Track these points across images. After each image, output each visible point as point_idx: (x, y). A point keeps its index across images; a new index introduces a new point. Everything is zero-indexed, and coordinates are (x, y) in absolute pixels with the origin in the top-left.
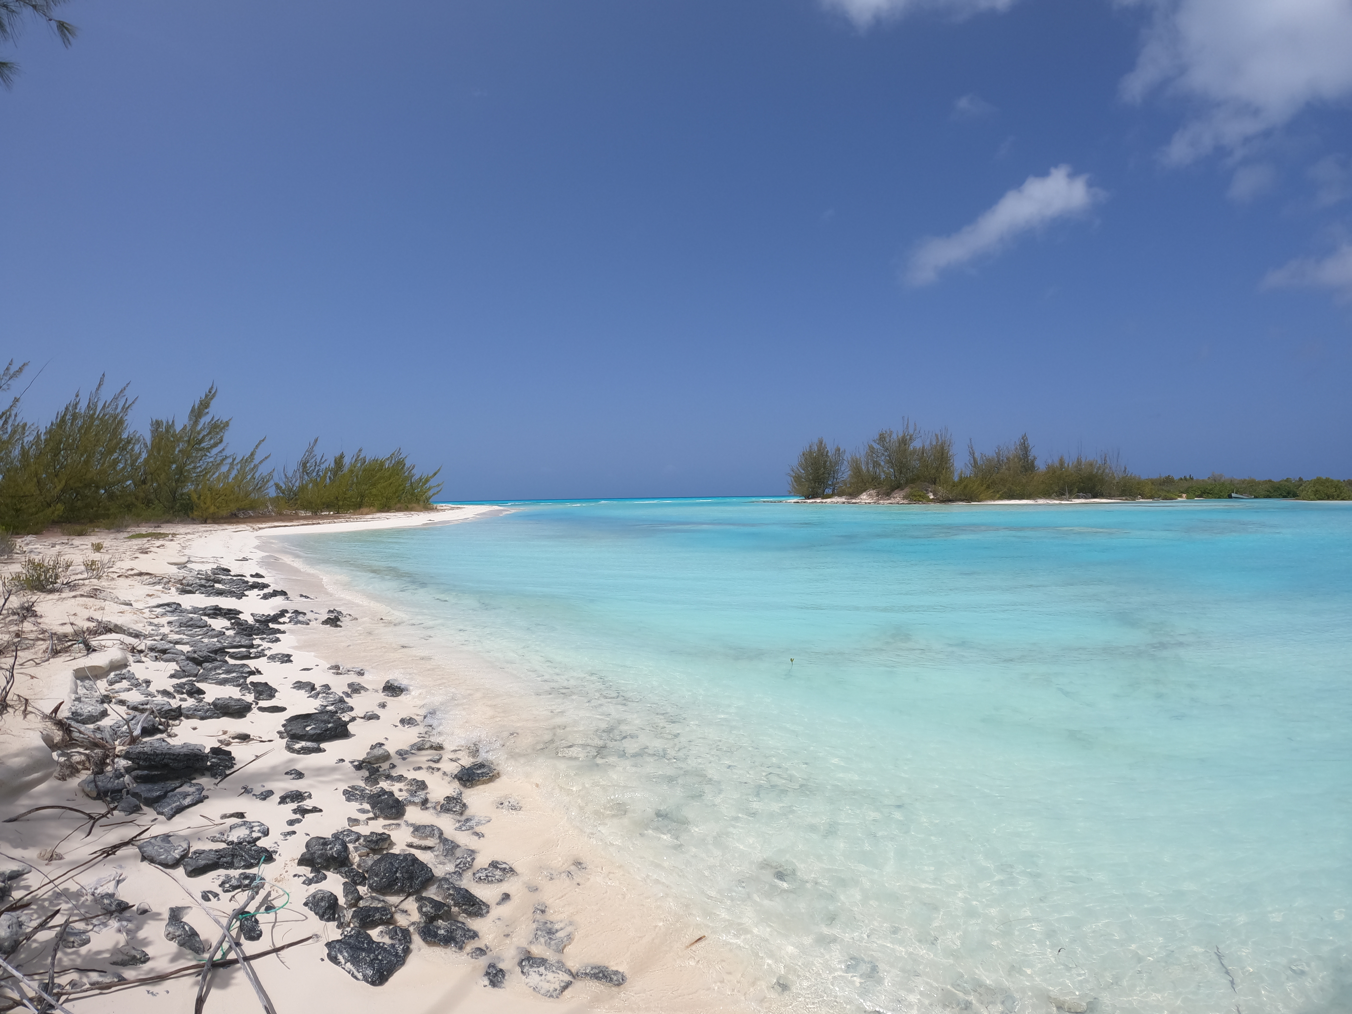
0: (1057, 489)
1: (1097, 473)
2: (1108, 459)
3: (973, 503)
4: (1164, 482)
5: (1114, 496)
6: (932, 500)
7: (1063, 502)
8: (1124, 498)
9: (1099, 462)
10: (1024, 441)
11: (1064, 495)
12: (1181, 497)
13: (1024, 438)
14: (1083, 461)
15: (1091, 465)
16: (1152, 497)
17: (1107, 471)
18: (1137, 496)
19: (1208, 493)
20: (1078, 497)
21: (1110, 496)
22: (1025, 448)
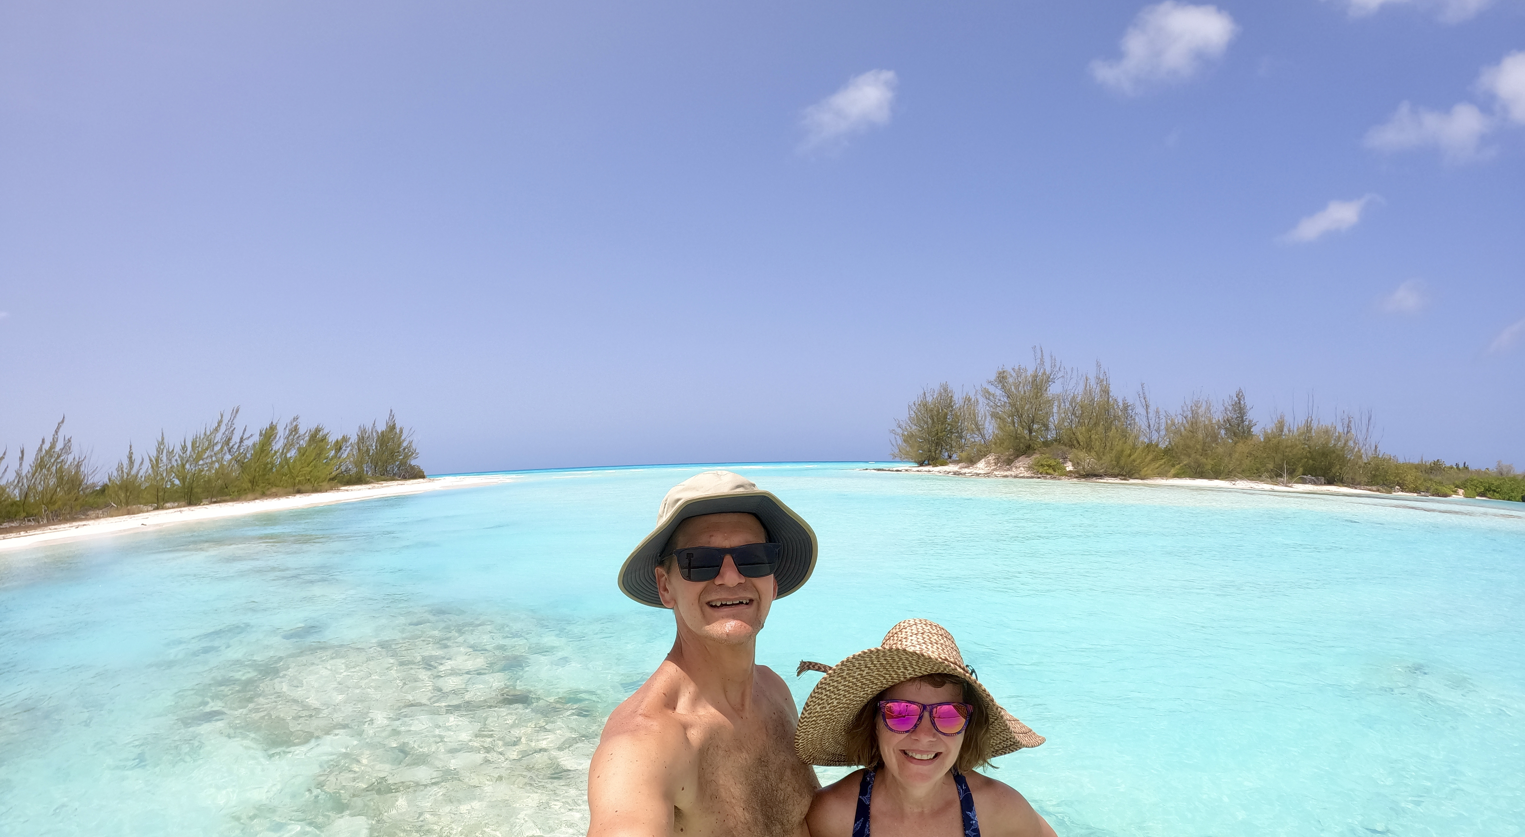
0: (1270, 466)
1: (1335, 445)
2: (1352, 425)
3: (1132, 481)
4: (1431, 469)
5: (1359, 484)
6: (1069, 475)
7: (1276, 488)
8: (1374, 488)
9: (1340, 429)
10: (1239, 399)
11: (1281, 476)
12: (1455, 492)
13: (1240, 396)
14: (1315, 425)
15: (1327, 432)
16: (1416, 490)
17: (1351, 444)
18: (1394, 487)
19: (1494, 491)
20: (1304, 482)
21: (1353, 484)
22: (1240, 408)
